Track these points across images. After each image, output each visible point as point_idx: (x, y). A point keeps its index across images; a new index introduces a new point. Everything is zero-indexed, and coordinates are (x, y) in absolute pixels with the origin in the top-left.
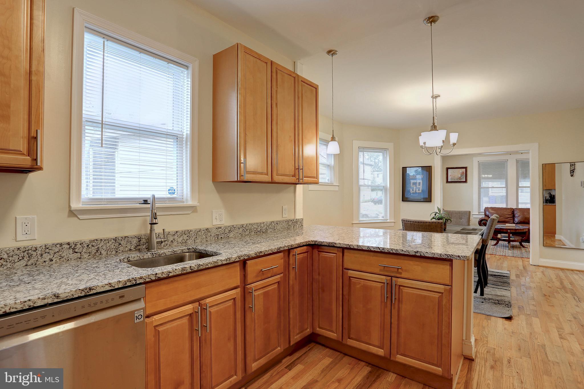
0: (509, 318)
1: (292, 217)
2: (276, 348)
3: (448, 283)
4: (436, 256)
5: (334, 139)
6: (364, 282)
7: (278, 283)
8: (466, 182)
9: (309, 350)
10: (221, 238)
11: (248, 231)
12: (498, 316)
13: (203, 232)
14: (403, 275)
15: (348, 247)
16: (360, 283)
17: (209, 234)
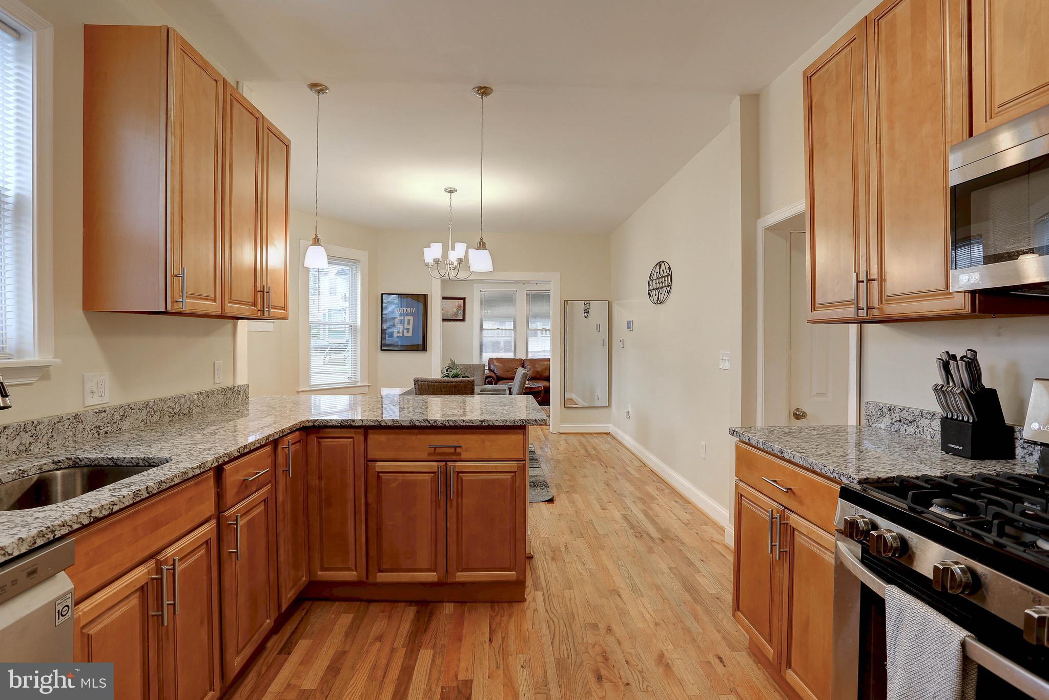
0: (551, 501)
1: (230, 384)
2: (264, 622)
3: (521, 457)
4: (509, 424)
5: (318, 242)
6: (402, 476)
7: (265, 502)
8: (463, 320)
9: (306, 614)
10: (106, 433)
11: (158, 413)
12: (539, 501)
13: (67, 423)
14: (463, 457)
15: (377, 424)
16: (396, 480)
17: (81, 426)
